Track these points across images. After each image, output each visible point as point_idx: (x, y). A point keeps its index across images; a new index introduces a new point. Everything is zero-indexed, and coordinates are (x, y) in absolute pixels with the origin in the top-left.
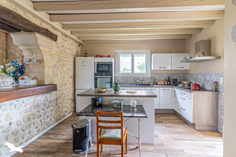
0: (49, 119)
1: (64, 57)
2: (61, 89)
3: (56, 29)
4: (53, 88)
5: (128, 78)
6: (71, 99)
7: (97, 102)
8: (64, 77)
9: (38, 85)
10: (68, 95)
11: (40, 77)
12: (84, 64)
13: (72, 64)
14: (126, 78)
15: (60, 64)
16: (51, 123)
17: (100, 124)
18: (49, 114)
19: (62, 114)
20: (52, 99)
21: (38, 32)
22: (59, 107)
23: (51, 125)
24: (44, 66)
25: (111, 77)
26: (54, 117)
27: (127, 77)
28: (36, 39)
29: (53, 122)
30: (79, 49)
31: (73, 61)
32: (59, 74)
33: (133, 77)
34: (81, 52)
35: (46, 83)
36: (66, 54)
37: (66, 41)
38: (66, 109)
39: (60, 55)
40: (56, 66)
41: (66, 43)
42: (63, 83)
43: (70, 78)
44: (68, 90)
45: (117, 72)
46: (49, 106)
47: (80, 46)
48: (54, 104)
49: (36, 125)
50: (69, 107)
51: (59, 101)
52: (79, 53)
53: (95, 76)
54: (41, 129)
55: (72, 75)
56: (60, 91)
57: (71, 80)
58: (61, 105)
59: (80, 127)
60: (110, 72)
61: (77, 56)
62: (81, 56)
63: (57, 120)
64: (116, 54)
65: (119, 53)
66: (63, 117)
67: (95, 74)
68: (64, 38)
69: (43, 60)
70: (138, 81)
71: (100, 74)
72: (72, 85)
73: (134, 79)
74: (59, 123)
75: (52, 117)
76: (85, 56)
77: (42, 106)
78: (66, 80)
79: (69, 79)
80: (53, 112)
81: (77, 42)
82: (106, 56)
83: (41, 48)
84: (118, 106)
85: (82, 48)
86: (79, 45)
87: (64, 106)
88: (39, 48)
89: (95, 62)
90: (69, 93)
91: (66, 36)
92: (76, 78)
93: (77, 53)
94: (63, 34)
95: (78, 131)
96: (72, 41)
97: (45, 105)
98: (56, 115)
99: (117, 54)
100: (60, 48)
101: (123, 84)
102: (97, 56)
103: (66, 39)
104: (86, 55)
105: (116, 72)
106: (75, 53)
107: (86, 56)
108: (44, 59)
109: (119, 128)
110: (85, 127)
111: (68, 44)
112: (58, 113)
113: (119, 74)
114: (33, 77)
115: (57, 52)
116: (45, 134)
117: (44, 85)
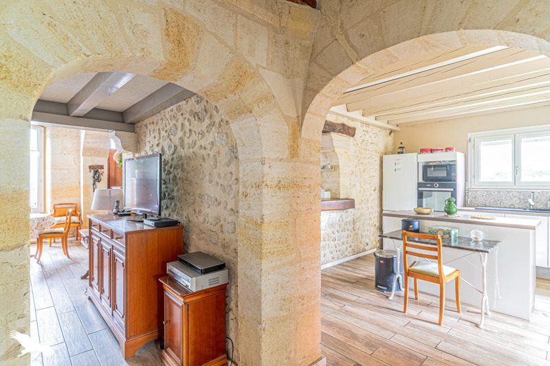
0: (344, 246)
1: (365, 158)
2: (360, 207)
3: (353, 120)
4: (350, 204)
5: (501, 193)
6: (375, 225)
7: (411, 227)
8: (364, 190)
9: (332, 199)
10: (371, 218)
11: (335, 188)
12: (397, 167)
13: (378, 167)
14: (496, 193)
15: (360, 169)
16: (347, 253)
17: (408, 249)
18: (345, 240)
19: (362, 246)
20: (348, 220)
21: (334, 130)
22: (357, 234)
23: (346, 256)
24: (339, 174)
25: (452, 190)
26: (350, 246)
27: (499, 192)
28: (332, 140)
29: (349, 253)
30: (390, 139)
31: (378, 162)
32: (358, 185)
33: (518, 192)
34: (394, 144)
35: (342, 197)
36: (368, 152)
37: (367, 132)
38: (367, 241)
39: (360, 156)
40: (353, 172)
41: (368, 136)
42: (363, 199)
43: (374, 190)
44: (370, 210)
45: (472, 179)
46: (344, 228)
47: (392, 134)
48: (351, 228)
49: (331, 249)
50: (372, 238)
51: (358, 224)
52: (390, 148)
53: (418, 187)
54: (336, 258)
55: (377, 186)
56: (359, 209)
57: (376, 195)
58: (360, 232)
59: (385, 257)
60: (451, 180)
61: (386, 154)
62: (392, 153)
63: (355, 253)
64: (470, 141)
65: (476, 139)
66: (363, 251)
67: (420, 185)
68: (365, 128)
69: (339, 166)
70: (530, 201)
71: (428, 184)
72: (377, 202)
73: (522, 197)
74: (357, 258)
75: (348, 245)
76: (399, 153)
77: (337, 227)
78: (368, 194)
79: (372, 192)
80: (350, 239)
81: (386, 129)
82: (442, 150)
83: (337, 150)
84: (444, 234)
85: (395, 138)
86: (390, 133)
87: (364, 234)
88: (334, 151)
89: (418, 163)
90: (371, 216)
91: (368, 125)
92: (384, 191)
93: (386, 148)
94: (363, 123)
95: (382, 262)
96: (376, 130)
97: (340, 226)
98: (353, 245)
99: (472, 140)
100: (360, 145)
101: (489, 206)
102: (423, 151)
103: (367, 129)
104: (401, 150)
105: (469, 180)
106: (381, 149)
107: (402, 153)
108: (340, 164)
109: (436, 258)
110: (392, 259)
111: (370, 137)
112: (356, 243)
113: (476, 183)
114: (326, 188)
115: (355, 152)
116: (340, 265)
117: (339, 199)
